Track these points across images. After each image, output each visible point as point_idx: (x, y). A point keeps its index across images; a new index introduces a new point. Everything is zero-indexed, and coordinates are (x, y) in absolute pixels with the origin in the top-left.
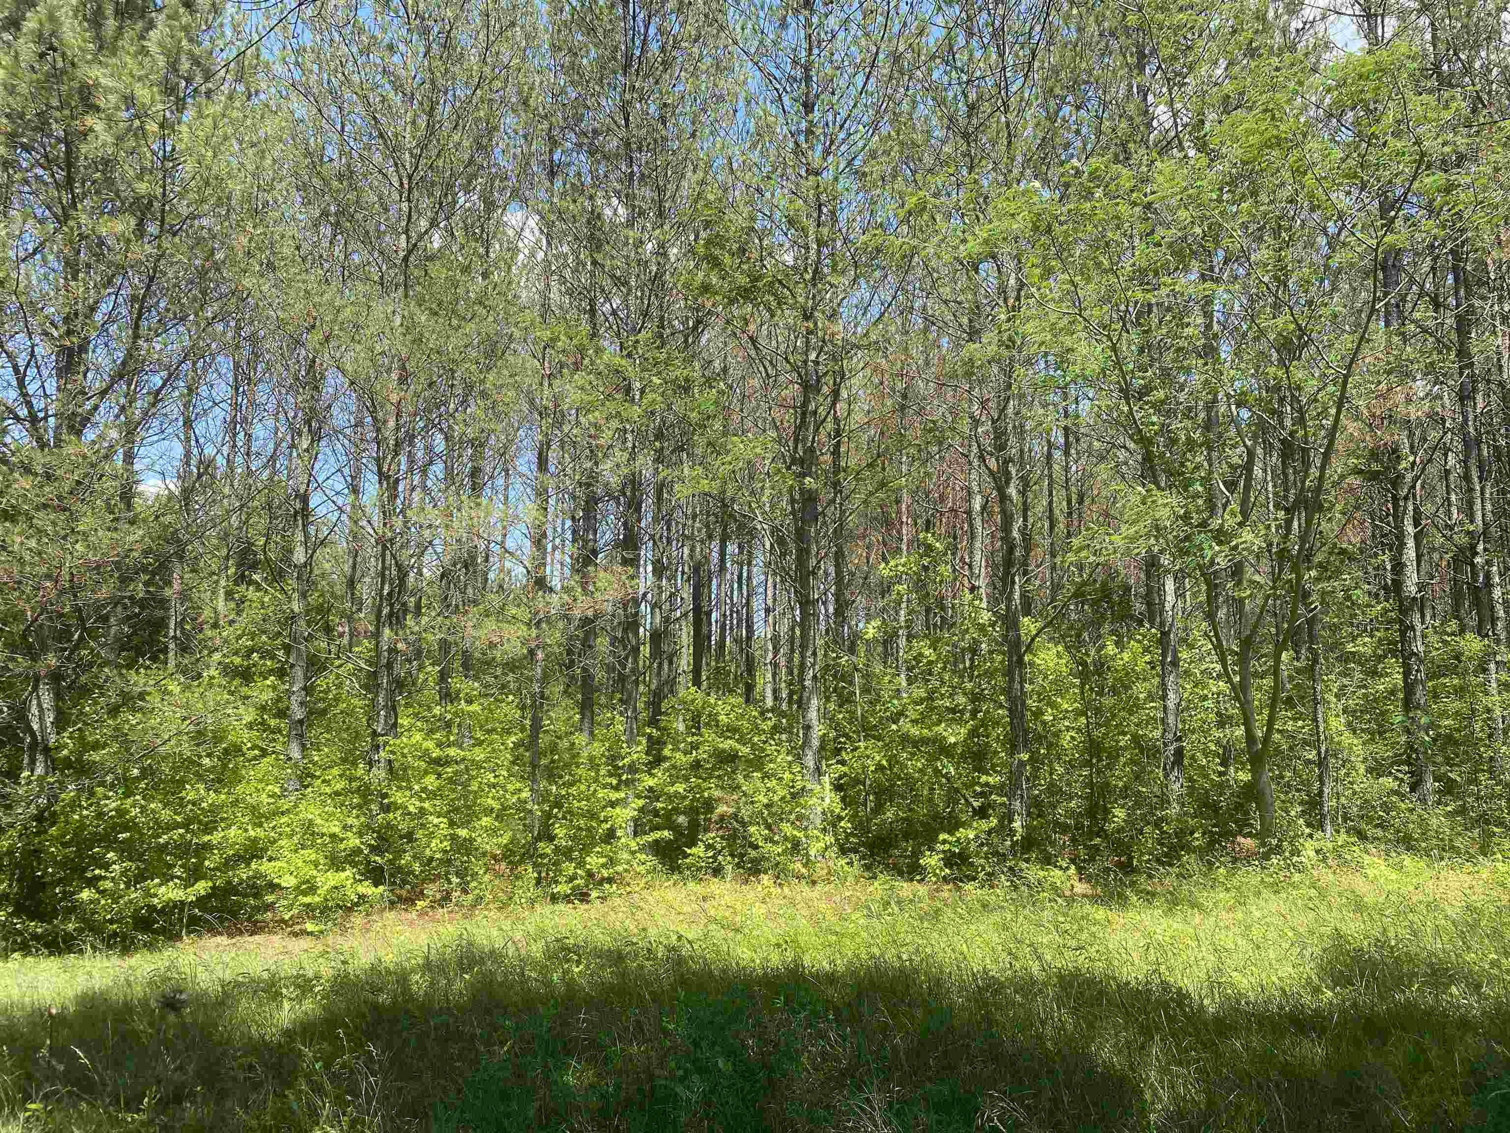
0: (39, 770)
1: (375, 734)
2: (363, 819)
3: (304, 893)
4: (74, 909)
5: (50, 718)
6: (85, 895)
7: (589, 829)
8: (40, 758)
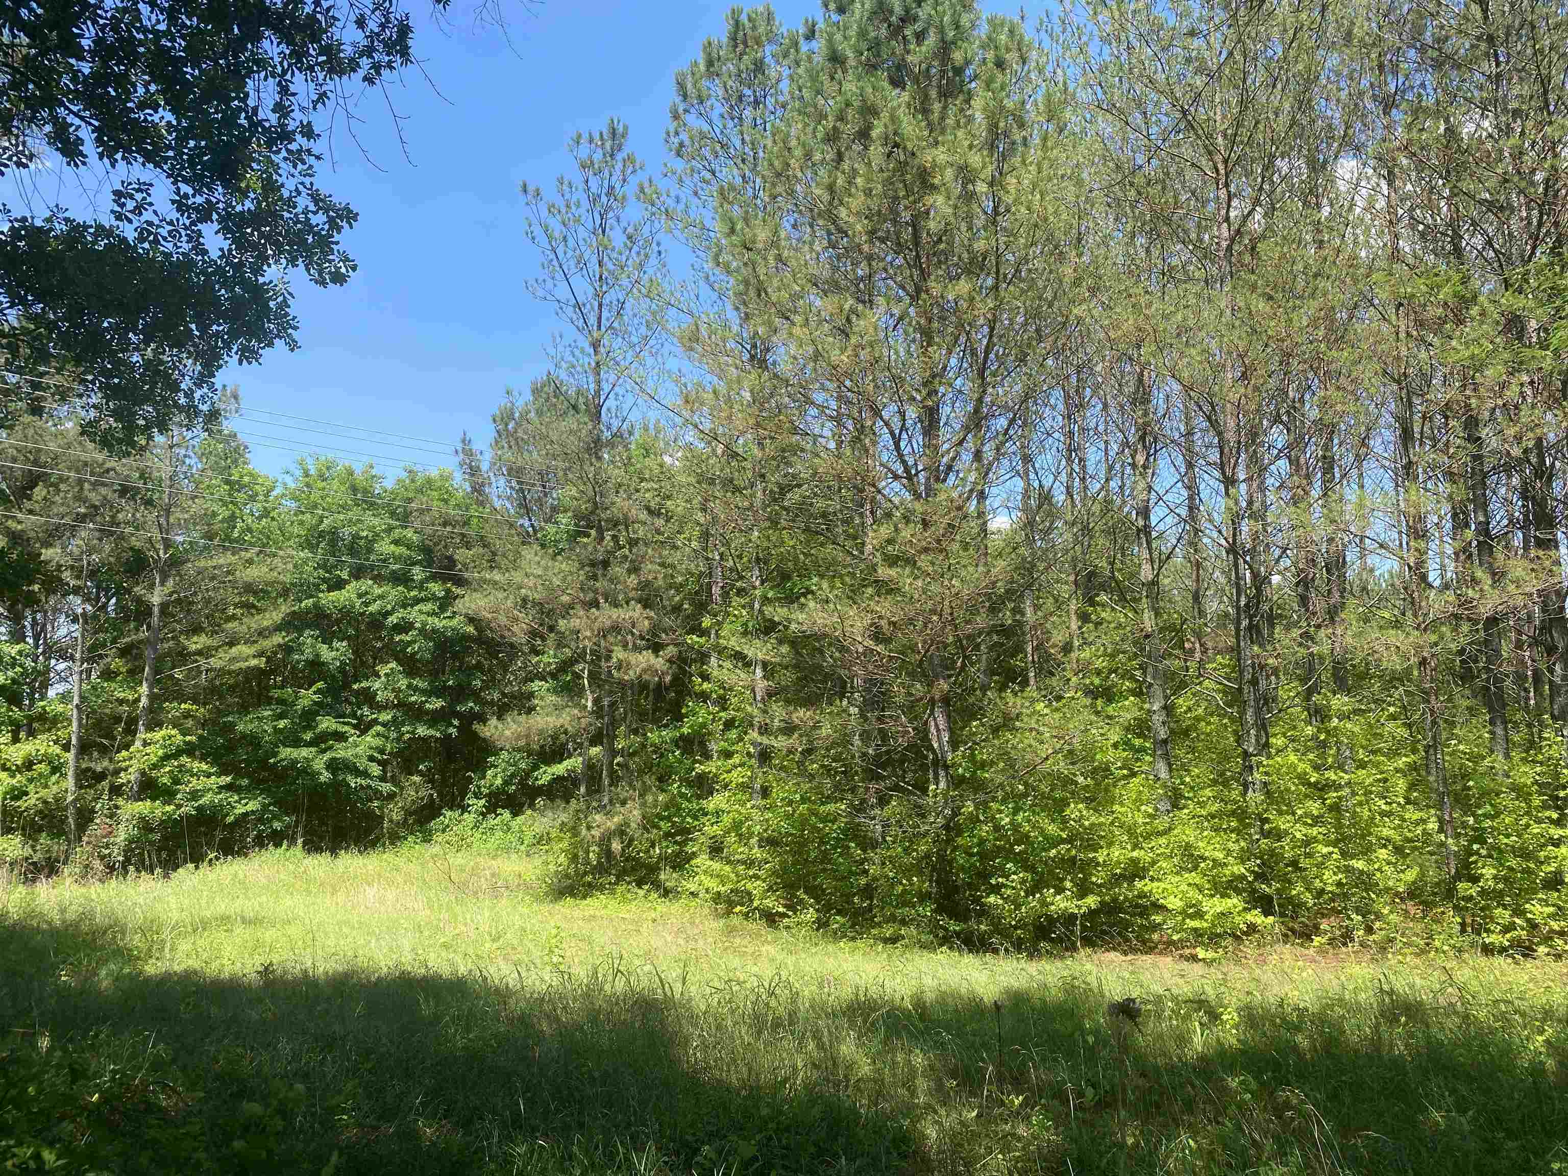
0: (942, 785)
1: (1246, 755)
2: (1243, 844)
3: (1192, 917)
4: (984, 912)
5: (946, 737)
6: (992, 899)
7: (1527, 871)
8: (942, 773)
